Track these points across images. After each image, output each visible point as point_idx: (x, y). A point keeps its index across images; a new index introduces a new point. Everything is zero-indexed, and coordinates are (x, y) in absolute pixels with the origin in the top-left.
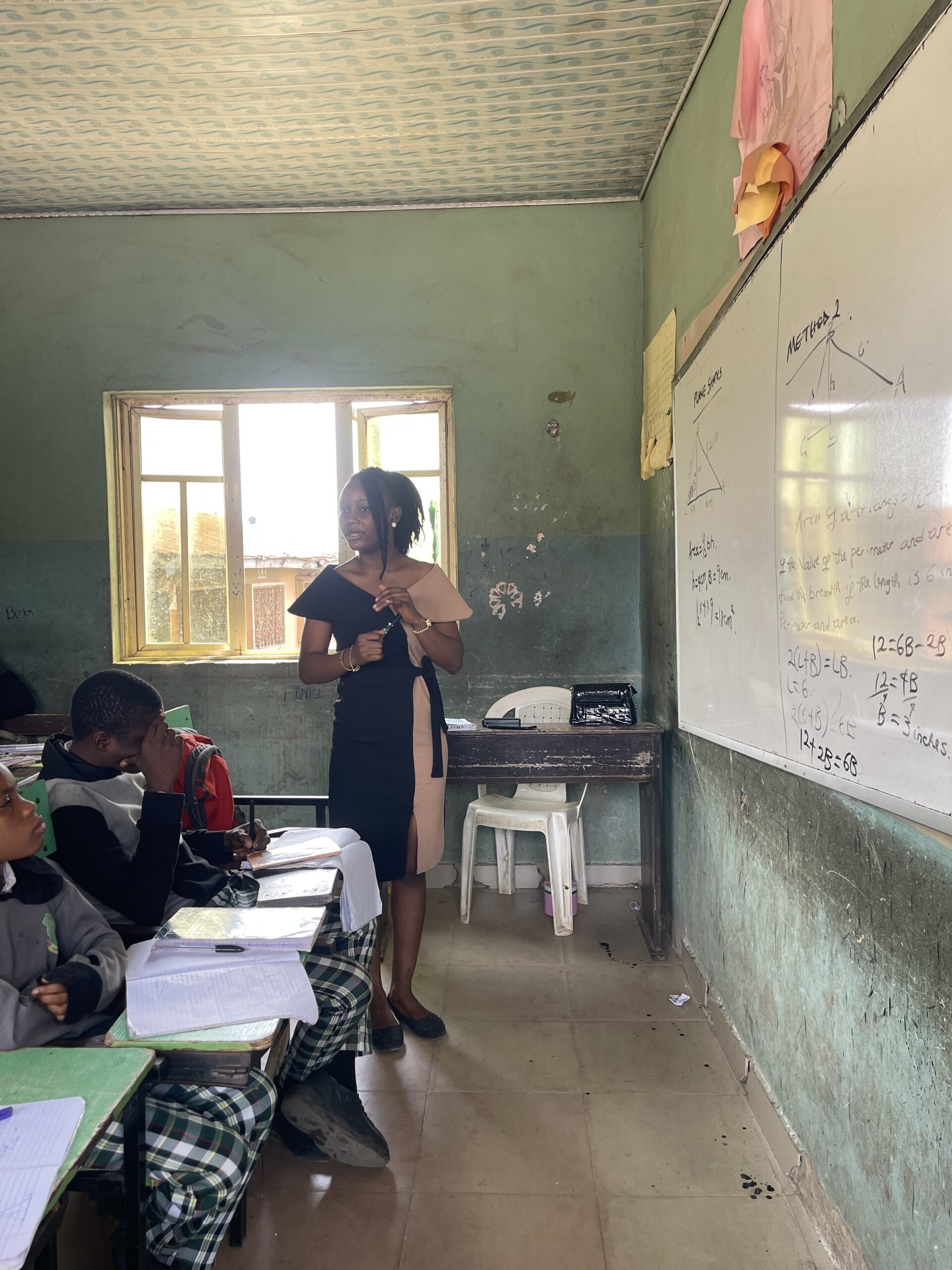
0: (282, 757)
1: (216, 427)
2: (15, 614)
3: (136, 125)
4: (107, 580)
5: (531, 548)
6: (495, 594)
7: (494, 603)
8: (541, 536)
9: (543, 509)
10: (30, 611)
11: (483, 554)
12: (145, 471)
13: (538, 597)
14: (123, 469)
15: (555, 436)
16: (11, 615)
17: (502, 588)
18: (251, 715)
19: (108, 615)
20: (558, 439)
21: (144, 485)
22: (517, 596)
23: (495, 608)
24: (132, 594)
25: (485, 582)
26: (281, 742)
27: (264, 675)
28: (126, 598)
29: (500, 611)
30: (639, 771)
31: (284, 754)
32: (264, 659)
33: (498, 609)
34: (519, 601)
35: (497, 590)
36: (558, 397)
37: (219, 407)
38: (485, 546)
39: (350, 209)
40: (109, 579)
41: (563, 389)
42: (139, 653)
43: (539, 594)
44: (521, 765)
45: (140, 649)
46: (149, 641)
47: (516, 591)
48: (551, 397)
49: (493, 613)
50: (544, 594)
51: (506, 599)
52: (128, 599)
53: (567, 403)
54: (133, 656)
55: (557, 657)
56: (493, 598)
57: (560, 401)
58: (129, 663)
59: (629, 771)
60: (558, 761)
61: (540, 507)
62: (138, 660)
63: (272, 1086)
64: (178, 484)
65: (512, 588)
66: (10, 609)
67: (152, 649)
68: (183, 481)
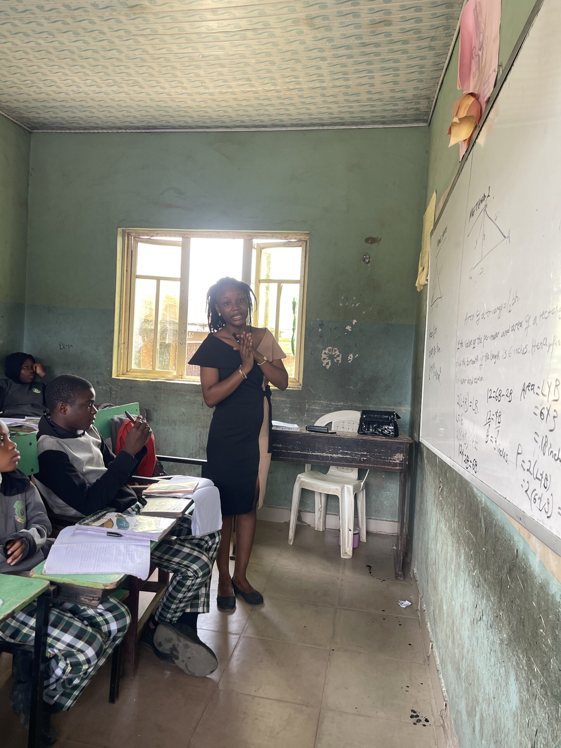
0: (198, 437)
1: (179, 249)
2: (64, 347)
3: (136, 83)
4: (112, 331)
5: (349, 328)
6: (325, 353)
7: (324, 359)
8: (354, 321)
9: (357, 305)
10: (71, 346)
11: (320, 330)
12: (138, 273)
13: (351, 357)
14: (127, 271)
15: (367, 263)
16: (62, 347)
17: (329, 350)
18: (184, 412)
19: (112, 351)
20: (369, 265)
21: (138, 280)
22: (338, 356)
23: (325, 362)
24: (126, 341)
25: (320, 346)
26: (199, 429)
27: (192, 391)
28: (122, 342)
29: (327, 364)
30: (395, 465)
31: (200, 436)
32: (194, 381)
33: (327, 363)
34: (339, 359)
35: (327, 351)
36: (371, 240)
37: (180, 239)
38: (321, 325)
39: (258, 129)
40: (113, 331)
41: (374, 236)
42: (128, 373)
43: (351, 355)
44: (325, 454)
45: (128, 371)
46: (134, 367)
47: (337, 353)
48: (367, 240)
49: (324, 365)
50: (354, 356)
51: (331, 357)
52: (124, 343)
53: (376, 244)
54: (124, 375)
55: (360, 393)
56: (324, 356)
57: (371, 243)
58: (121, 378)
59: (390, 464)
60: (346, 454)
61: (355, 304)
62: (126, 377)
63: (129, 615)
64: (155, 281)
65: (335, 351)
66: (61, 344)
67: (135, 371)
68: (158, 279)
